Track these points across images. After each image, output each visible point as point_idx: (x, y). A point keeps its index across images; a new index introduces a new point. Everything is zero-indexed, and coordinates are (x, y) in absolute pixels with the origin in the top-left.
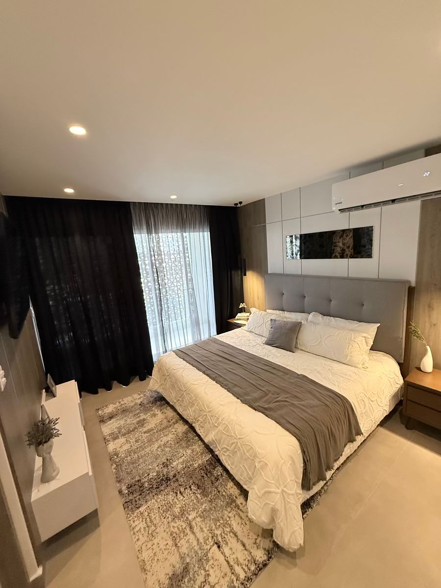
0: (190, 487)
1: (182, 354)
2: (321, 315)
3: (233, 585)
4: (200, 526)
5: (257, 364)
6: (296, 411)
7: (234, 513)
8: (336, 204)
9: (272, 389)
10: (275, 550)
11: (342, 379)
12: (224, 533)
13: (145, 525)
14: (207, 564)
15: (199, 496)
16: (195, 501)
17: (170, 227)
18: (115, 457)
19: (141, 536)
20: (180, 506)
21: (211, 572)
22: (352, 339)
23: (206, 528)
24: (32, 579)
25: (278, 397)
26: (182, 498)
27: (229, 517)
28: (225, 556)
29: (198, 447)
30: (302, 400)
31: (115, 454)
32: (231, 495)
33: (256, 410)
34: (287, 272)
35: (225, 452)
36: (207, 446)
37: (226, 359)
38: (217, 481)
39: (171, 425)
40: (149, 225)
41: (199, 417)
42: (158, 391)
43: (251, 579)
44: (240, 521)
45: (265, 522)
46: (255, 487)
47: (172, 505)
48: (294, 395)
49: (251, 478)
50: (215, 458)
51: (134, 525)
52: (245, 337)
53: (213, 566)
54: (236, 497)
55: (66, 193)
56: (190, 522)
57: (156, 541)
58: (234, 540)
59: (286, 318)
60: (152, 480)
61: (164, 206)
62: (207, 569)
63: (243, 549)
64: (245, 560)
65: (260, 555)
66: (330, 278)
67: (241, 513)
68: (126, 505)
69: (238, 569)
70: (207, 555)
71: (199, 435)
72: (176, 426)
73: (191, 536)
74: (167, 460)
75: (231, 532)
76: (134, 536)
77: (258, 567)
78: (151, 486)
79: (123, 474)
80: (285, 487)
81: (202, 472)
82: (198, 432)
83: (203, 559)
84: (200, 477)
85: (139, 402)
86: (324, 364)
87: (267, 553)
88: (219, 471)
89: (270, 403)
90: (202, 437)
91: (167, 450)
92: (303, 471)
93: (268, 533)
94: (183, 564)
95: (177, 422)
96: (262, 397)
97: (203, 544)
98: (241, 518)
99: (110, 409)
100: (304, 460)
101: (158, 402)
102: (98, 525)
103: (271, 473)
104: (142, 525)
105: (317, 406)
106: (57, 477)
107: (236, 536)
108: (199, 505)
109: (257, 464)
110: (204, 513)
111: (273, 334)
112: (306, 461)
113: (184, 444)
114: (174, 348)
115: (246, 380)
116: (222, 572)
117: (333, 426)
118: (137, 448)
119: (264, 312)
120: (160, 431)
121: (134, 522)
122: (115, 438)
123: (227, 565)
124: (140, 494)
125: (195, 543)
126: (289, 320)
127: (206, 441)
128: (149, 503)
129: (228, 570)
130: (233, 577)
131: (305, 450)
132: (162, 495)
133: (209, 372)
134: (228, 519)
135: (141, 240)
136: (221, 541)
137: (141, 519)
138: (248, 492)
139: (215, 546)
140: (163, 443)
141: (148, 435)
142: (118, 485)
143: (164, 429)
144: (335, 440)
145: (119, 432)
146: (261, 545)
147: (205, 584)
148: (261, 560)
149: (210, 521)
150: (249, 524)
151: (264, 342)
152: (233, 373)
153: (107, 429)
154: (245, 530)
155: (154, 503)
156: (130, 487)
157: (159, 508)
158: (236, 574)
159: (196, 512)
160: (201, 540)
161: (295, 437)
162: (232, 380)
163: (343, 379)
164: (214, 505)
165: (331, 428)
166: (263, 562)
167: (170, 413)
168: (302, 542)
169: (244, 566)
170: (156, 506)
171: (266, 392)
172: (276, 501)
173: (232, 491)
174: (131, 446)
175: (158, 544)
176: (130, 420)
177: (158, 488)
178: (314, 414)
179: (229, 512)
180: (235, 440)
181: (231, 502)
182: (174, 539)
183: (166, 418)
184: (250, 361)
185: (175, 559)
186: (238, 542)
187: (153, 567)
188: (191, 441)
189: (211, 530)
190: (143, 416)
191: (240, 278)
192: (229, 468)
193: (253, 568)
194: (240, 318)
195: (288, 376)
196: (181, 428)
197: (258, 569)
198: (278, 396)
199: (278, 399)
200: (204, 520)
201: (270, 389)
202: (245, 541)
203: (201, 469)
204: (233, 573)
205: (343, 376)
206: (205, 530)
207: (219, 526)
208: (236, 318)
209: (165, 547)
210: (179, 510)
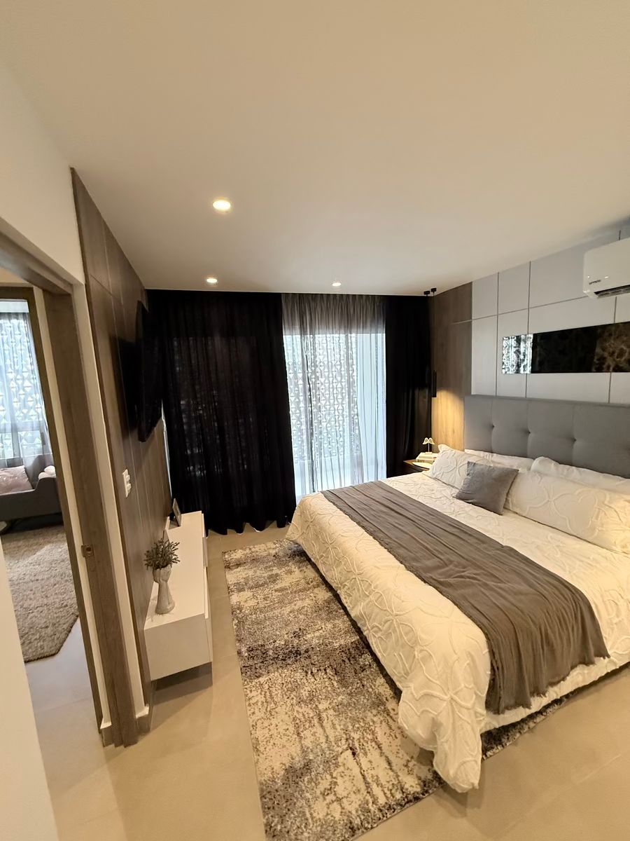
0: (325, 670)
1: (334, 497)
2: (554, 462)
3: (366, 806)
4: (332, 721)
5: (438, 523)
6: (488, 594)
7: (382, 718)
8: (591, 284)
9: (454, 558)
10: (435, 784)
11: (578, 563)
12: (363, 738)
13: (263, 699)
14: (335, 770)
15: (335, 684)
16: (329, 689)
17: (331, 327)
18: (238, 612)
19: (257, 711)
20: (310, 690)
21: (339, 781)
22: (606, 502)
23: (340, 725)
24: (138, 716)
25: (464, 572)
26: (313, 680)
27: (374, 722)
28: (361, 768)
29: (342, 623)
30: (501, 582)
31: (238, 609)
32: (380, 694)
33: (425, 582)
34: (501, 393)
35: (376, 632)
36: (354, 623)
37: (393, 510)
38: (362, 671)
39: (310, 588)
40: (303, 323)
41: (346, 581)
42: (298, 541)
43: (395, 810)
44: (388, 731)
45: (422, 737)
46: (412, 685)
47: (299, 685)
48: (489, 572)
49: (407, 674)
50: (364, 642)
51: (250, 695)
52: (425, 485)
53: (343, 774)
54: (387, 700)
55: (208, 284)
56: (319, 712)
57: (274, 722)
58: (376, 753)
59: (493, 462)
60: (278, 649)
61: (325, 298)
62: (334, 775)
63: (388, 767)
64: (388, 782)
65: (412, 784)
66: (574, 404)
67: (391, 721)
68: (244, 670)
69: (377, 791)
70: (337, 759)
71: (345, 607)
72: (316, 590)
73: (320, 730)
74: (300, 629)
75: (373, 740)
76: (249, 708)
77: (406, 797)
78: (276, 656)
79: (244, 633)
80: (456, 694)
81: (344, 655)
82: (344, 601)
83: (331, 762)
84: (340, 661)
85: (273, 552)
86: (551, 537)
87: (422, 784)
88: (366, 659)
89: (450, 576)
90: (348, 609)
91: (301, 617)
92: (490, 681)
93: (426, 757)
94: (304, 758)
95: (318, 586)
96: (439, 567)
97: (333, 744)
98: (390, 728)
99: (238, 555)
100: (492, 665)
101: (297, 557)
102: (211, 684)
103: (437, 670)
104: (261, 698)
105: (526, 594)
106: (172, 612)
107: (380, 748)
108: (334, 694)
109: (416, 653)
110: (340, 707)
111: (469, 484)
112: (496, 669)
113: (323, 615)
114: (325, 489)
115: (416, 540)
116: (354, 785)
117: (550, 628)
118: (265, 607)
119: (459, 452)
120: (295, 592)
121: (251, 691)
122: (241, 590)
123: (362, 780)
124: (262, 662)
125: (323, 740)
126: (499, 466)
127: (353, 615)
128: (272, 675)
129: (363, 787)
130: (368, 797)
131: (496, 651)
132: (288, 671)
133: (365, 524)
134: (371, 724)
135: (292, 343)
136: (358, 748)
137: (259, 691)
138: (401, 692)
139: (349, 752)
140: (296, 608)
141: (280, 594)
142: (238, 644)
143: (300, 591)
144: (552, 651)
145: (246, 584)
146: (415, 771)
147: (329, 792)
148: (412, 790)
149: (346, 719)
150: (401, 739)
151: (454, 495)
152: (400, 529)
153: (232, 577)
154: (394, 744)
155: (277, 677)
156: (252, 650)
157: (283, 684)
158: (373, 795)
159: (329, 702)
160: (332, 739)
161: (480, 628)
162: (397, 538)
163: (581, 563)
164: (354, 700)
165: (546, 630)
166: (414, 794)
167: (310, 573)
168: (476, 782)
169: (386, 790)
170: (279, 681)
171: (446, 561)
172: (441, 710)
173: (381, 690)
174: (258, 603)
175: (277, 726)
176: (261, 573)
177: (284, 660)
178: (519, 605)
179: (375, 716)
180: (391, 617)
181: (379, 703)
182: (297, 727)
183: (305, 578)
184: (429, 518)
185: (295, 750)
186: (381, 756)
187: (267, 749)
188: (334, 613)
189: (346, 731)
190: (276, 571)
191: (426, 400)
192: (379, 655)
193: (398, 796)
194: (423, 458)
195: (484, 545)
196: (323, 595)
197: (406, 800)
198: (462, 570)
199: (463, 574)
200: (338, 715)
201: (452, 559)
202: (392, 758)
203: (343, 651)
204: (368, 792)
205: (583, 559)
206: (338, 727)
207: (358, 728)
208: (417, 458)
209: (284, 732)
210: (307, 693)
